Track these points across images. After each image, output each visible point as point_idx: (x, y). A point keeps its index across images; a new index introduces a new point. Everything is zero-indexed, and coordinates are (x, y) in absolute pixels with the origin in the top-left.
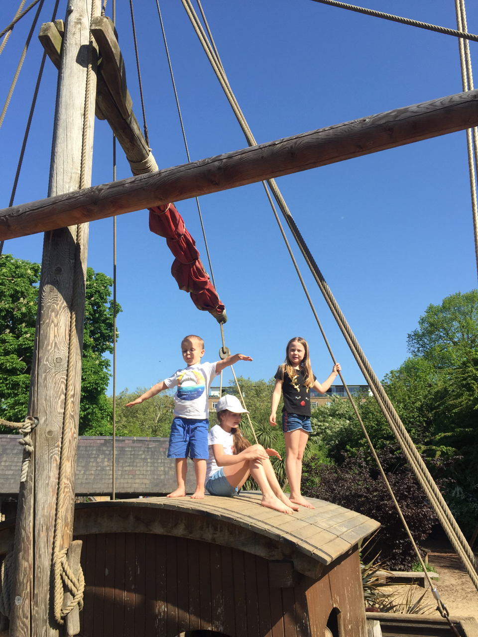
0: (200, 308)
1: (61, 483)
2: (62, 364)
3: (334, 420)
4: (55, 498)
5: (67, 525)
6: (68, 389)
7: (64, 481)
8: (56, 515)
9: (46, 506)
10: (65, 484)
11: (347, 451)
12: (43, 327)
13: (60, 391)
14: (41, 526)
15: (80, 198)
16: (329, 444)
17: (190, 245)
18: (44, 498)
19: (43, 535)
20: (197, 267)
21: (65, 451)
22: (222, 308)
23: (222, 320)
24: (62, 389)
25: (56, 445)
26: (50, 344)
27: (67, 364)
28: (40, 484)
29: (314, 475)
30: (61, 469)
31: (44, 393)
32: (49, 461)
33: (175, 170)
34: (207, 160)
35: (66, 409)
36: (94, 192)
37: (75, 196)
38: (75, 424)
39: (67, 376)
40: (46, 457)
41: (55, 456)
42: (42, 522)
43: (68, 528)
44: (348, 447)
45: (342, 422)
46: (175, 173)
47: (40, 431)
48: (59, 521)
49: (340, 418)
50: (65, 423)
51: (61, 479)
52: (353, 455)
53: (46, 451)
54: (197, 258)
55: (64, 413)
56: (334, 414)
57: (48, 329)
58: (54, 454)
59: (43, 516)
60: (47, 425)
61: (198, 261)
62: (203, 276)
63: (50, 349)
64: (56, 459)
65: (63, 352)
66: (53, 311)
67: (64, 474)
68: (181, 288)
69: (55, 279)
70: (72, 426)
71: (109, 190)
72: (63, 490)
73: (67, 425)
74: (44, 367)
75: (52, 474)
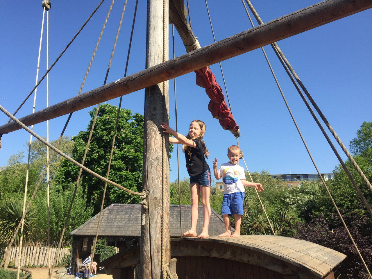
0: (225, 128)
1: (163, 226)
2: (159, 160)
3: (303, 195)
4: (160, 235)
5: (167, 250)
6: (163, 174)
7: (165, 225)
8: (162, 244)
9: (156, 239)
10: (165, 227)
11: (312, 214)
12: (148, 140)
13: (160, 175)
14: (154, 250)
15: (164, 67)
16: (300, 210)
17: (219, 92)
18: (155, 234)
19: (156, 255)
20: (223, 105)
21: (164, 208)
22: (237, 128)
23: (237, 135)
24: (161, 174)
25: (159, 205)
26: (153, 149)
27: (162, 160)
28: (152, 226)
29: (293, 228)
30: (163, 218)
31: (151, 176)
32: (156, 215)
33: (217, 44)
34: (235, 36)
35: (163, 185)
36: (172, 62)
37: (162, 66)
38: (168, 193)
39: (162, 167)
40: (154, 212)
41: (159, 211)
42: (154, 248)
43: (168, 251)
44: (313, 212)
45: (308, 197)
46: (217, 46)
47: (150, 197)
48: (164, 247)
49: (307, 194)
50: (163, 193)
51: (163, 224)
52: (317, 216)
53: (154, 208)
54: (223, 99)
55: (162, 188)
56: (303, 191)
57: (151, 141)
58: (159, 210)
59: (155, 244)
60: (154, 194)
61: (224, 101)
62: (227, 109)
63: (153, 152)
64: (160, 213)
65: (159, 154)
66: (153, 131)
67: (164, 221)
68: (214, 117)
69: (153, 113)
70: (167, 194)
71: (180, 60)
72: (164, 230)
73: (164, 194)
74: (150, 162)
75: (158, 221)
